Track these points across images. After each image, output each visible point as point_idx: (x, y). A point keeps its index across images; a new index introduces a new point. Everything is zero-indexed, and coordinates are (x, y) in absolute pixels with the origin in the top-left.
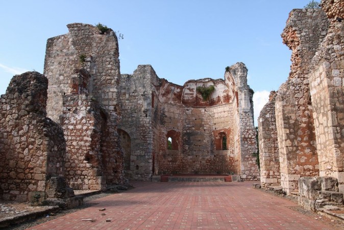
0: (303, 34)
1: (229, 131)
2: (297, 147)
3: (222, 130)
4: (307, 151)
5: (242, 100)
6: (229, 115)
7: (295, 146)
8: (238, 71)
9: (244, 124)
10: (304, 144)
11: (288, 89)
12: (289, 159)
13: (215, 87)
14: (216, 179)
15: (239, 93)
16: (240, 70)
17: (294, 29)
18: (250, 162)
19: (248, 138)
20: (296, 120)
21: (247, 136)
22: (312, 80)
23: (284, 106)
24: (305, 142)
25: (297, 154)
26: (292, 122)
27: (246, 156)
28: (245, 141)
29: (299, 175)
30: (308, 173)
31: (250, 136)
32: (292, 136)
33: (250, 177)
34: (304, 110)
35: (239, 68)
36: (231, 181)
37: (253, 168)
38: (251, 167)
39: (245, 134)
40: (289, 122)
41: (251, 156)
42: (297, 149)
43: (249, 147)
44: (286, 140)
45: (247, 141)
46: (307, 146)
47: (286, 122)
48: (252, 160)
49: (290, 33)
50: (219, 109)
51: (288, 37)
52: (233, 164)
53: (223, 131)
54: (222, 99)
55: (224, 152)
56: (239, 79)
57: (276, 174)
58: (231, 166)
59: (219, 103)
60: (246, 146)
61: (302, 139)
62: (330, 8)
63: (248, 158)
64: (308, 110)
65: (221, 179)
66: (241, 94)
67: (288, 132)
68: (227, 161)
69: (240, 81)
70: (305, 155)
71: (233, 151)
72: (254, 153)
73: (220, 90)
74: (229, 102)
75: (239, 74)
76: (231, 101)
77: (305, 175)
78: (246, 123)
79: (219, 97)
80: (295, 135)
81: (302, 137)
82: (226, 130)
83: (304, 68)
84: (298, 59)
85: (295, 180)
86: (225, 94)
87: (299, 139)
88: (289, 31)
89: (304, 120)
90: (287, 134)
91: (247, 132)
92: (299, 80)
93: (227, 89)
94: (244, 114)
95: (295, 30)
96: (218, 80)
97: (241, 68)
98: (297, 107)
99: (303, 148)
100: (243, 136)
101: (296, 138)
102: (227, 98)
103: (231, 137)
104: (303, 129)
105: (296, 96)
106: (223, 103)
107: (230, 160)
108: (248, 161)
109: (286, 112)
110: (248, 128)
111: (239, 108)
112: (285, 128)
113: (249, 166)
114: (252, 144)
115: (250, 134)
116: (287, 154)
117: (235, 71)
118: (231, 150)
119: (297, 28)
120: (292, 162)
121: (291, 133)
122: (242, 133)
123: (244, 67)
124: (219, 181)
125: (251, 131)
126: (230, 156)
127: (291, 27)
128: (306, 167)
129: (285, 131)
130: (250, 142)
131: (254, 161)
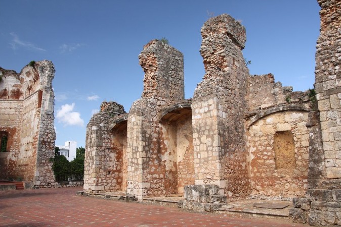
0: (161, 62)
1: (14, 131)
2: (149, 158)
3: (3, 128)
4: (156, 162)
5: (46, 100)
6: (17, 113)
7: (148, 157)
8: (46, 70)
9: (45, 126)
10: (154, 156)
11: (147, 106)
12: (143, 169)
13: (3, 78)
14: (5, 187)
15: (44, 92)
16: (49, 69)
17: (155, 56)
18: (46, 167)
19: (47, 142)
20: (150, 135)
21: (46, 140)
22: (197, 107)
23: (143, 121)
24: (155, 154)
25: (149, 164)
26: (148, 136)
27: (43, 161)
28: (43, 145)
29: (149, 183)
30: (155, 181)
31: (49, 140)
32: (147, 149)
33: (44, 184)
34: (156, 127)
35: (48, 66)
36: (23, 189)
37: (48, 174)
38: (47, 172)
39: (44, 137)
40: (145, 136)
41: (47, 162)
42: (149, 161)
43: (47, 151)
44: (142, 152)
45: (45, 145)
46: (156, 158)
47: (143, 135)
48: (48, 166)
49: (150, 58)
50: (3, 104)
51: (148, 61)
52: (14, 169)
53: (5, 130)
54: (9, 94)
55: (4, 155)
56: (46, 78)
57: (103, 181)
58: (11, 171)
59: (5, 97)
60: (44, 150)
61: (153, 151)
62: (210, 56)
63: (44, 163)
64: (159, 127)
65: (11, 187)
66: (45, 95)
67: (144, 145)
68: (6, 165)
69: (47, 81)
70: (154, 165)
71: (16, 153)
72: (51, 158)
73: (9, 83)
74: (18, 98)
75: (47, 72)
76: (21, 98)
77: (153, 183)
78: (47, 126)
79: (5, 90)
80: (149, 148)
81: (153, 150)
82: (10, 129)
83: (158, 91)
84: (155, 82)
85: (147, 187)
86: (15, 89)
87: (151, 151)
88: (150, 56)
89: (156, 135)
90: (143, 146)
91: (47, 135)
92: (155, 100)
93: (19, 83)
94: (46, 116)
95: (156, 58)
96: (10, 71)
97: (50, 67)
98: (151, 123)
99: (153, 159)
100: (42, 139)
101: (149, 151)
102: (17, 94)
103: (16, 137)
104: (155, 143)
105: (152, 113)
106: (10, 99)
107: (10, 163)
108: (44, 166)
109: (144, 126)
110: (48, 131)
111: (41, 109)
112: (142, 140)
113: (44, 172)
114: (50, 148)
115: (49, 138)
116: (142, 164)
117: (43, 69)
118: (14, 153)
119: (157, 56)
120: (145, 171)
121: (146, 146)
122: (41, 136)
123: (53, 67)
124: (9, 189)
125: (50, 135)
126: (10, 160)
127: (153, 53)
128: (154, 176)
129: (142, 143)
130: (48, 147)
131: (50, 167)
